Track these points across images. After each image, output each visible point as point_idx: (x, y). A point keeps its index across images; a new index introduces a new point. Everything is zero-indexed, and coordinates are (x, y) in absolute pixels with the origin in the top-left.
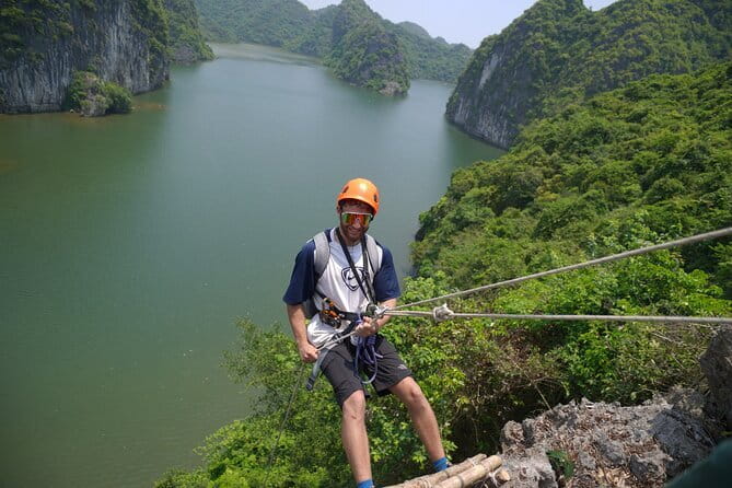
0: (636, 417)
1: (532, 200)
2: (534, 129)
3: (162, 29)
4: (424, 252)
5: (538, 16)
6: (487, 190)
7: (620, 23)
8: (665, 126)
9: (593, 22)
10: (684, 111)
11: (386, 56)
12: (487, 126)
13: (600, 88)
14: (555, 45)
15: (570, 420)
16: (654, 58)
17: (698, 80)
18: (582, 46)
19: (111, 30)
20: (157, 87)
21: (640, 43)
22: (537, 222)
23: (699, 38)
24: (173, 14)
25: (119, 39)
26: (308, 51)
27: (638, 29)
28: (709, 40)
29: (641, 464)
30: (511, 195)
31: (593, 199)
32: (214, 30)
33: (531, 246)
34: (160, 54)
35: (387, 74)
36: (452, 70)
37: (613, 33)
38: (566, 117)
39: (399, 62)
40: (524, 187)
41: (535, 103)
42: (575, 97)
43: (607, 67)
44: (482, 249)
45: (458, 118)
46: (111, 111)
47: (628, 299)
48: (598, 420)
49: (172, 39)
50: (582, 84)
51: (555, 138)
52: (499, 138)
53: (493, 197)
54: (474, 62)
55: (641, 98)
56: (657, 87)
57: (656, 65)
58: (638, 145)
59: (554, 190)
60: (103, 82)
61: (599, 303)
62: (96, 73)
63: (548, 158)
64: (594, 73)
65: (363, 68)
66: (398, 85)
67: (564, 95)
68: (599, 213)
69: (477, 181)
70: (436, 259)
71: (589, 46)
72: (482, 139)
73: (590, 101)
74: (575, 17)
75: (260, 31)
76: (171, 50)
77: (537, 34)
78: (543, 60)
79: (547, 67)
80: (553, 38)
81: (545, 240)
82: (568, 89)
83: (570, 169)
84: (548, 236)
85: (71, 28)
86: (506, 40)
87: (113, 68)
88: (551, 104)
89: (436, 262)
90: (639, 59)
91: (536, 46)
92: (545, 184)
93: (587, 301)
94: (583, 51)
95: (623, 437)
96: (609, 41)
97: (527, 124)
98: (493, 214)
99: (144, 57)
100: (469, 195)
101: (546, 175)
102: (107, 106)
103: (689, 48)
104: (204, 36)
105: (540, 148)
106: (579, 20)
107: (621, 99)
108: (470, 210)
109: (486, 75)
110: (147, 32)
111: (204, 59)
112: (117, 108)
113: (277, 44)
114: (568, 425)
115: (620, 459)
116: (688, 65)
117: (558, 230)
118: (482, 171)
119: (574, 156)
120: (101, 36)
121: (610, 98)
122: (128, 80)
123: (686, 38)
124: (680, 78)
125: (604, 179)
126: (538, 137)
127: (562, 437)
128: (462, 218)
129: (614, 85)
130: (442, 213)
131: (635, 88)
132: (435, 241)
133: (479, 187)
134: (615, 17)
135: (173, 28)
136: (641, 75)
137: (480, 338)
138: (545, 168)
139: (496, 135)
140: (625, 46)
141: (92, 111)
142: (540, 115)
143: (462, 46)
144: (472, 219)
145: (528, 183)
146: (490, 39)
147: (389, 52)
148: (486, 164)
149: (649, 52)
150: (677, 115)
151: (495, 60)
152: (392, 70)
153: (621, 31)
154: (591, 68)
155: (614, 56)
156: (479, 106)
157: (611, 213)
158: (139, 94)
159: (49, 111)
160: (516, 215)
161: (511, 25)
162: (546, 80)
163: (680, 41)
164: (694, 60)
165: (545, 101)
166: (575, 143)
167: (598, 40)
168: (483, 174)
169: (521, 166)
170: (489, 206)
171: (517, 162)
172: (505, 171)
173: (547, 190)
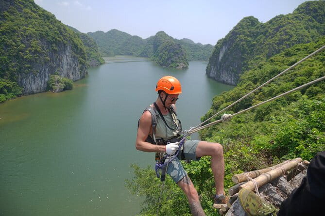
1: (251, 105)
2: (246, 75)
3: (84, 54)
4: (205, 135)
5: (240, 28)
7: (276, 27)
8: (307, 65)
9: (264, 28)
10: (314, 58)
11: (177, 53)
12: (225, 77)
13: (273, 54)
14: (249, 39)
16: (294, 38)
17: (317, 45)
18: (261, 38)
19: (64, 58)
20: (83, 77)
21: (286, 33)
22: (255, 114)
23: (313, 28)
24: (88, 48)
25: (67, 60)
26: (144, 55)
27: (284, 28)
28: (317, 28)
30: (241, 104)
31: (279, 101)
32: (105, 52)
33: (255, 125)
34: (83, 64)
35: (178, 60)
36: (206, 55)
37: (274, 31)
38: (260, 67)
39: (183, 55)
40: (246, 100)
41: (245, 64)
42: (262, 59)
43: (274, 45)
44: (232, 129)
45: (212, 75)
46: (65, 89)
49: (88, 58)
50: (264, 53)
51: (257, 77)
52: (231, 81)
53: (233, 106)
54: (215, 51)
55: (292, 55)
56: (299, 50)
57: (295, 41)
58: (295, 75)
59: (260, 100)
60: (62, 78)
62: (59, 75)
63: (255, 86)
64: (269, 48)
65: (168, 59)
66: (184, 65)
67: (257, 59)
68: (283, 106)
69: (224, 100)
71: (264, 37)
72: (224, 82)
73: (269, 60)
74: (256, 27)
75: (123, 50)
76: (88, 62)
77: (241, 36)
78: (245, 46)
79: (247, 48)
80: (248, 36)
81: (261, 122)
82: (258, 56)
83: (266, 89)
84: (262, 119)
85: (49, 59)
86: (227, 40)
87: (65, 72)
88: (252, 63)
90: (288, 40)
91: (241, 40)
92: (256, 97)
94: (262, 40)
96: (273, 34)
97: (243, 73)
99: (77, 66)
100: (222, 106)
101: (256, 93)
102: (63, 87)
103: (309, 32)
104: (101, 55)
105: (251, 82)
106: (258, 28)
107: (283, 57)
109: (221, 55)
110: (78, 56)
111: (101, 64)
112: (67, 88)
113: (131, 54)
116: (311, 39)
117: (266, 117)
120: (60, 60)
121: (279, 57)
122: (71, 76)
123: (307, 28)
124: (308, 44)
125: (283, 91)
126: (249, 77)
129: (278, 52)
131: (289, 51)
132: (209, 129)
133: (226, 103)
134: (273, 24)
135: (88, 53)
136: (290, 46)
139: (230, 80)
140: (280, 35)
141: (57, 90)
142: (248, 69)
143: (208, 45)
145: (248, 98)
146: (220, 40)
147: (178, 51)
148: (227, 92)
149: (291, 36)
150: (311, 60)
151: (224, 49)
152: (181, 58)
153: (277, 30)
154: (267, 46)
155: (276, 40)
156: (220, 69)
157: (289, 106)
158: (76, 81)
159: (41, 92)
160: (245, 113)
161: (229, 34)
162: (248, 54)
163: (305, 30)
164: (312, 37)
165: (249, 62)
166: (267, 78)
167: (268, 34)
168: (227, 97)
169: (243, 91)
170: (232, 110)
171: (241, 90)
172: (236, 94)
173: (257, 100)
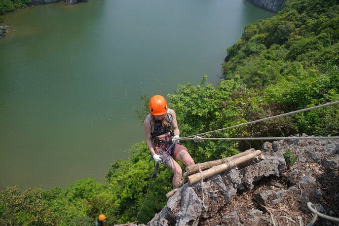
0: (329, 143)
1: (287, 40)
4: (229, 67)
6: (263, 35)
15: (296, 142)
22: (288, 52)
29: (329, 162)
30: (276, 37)
31: (322, 38)
33: (284, 64)
40: (283, 33)
44: (258, 66)
47: (335, 89)
48: (310, 143)
51: (305, 4)
52: (272, 6)
53: (266, 39)
59: (300, 34)
61: (318, 91)
63: (300, 16)
68: (324, 46)
69: (258, 31)
70: (235, 70)
72: (263, 7)
81: (292, 61)
83: (311, 22)
84: (294, 59)
89: (235, 72)
92: (295, 31)
93: (312, 90)
95: (321, 151)
98: (265, 48)
100: (253, 38)
101: (297, 26)
105: (295, 11)
108: (253, 46)
114: (294, 144)
115: (318, 159)
117: (300, 56)
118: (261, 25)
119: (315, 15)
125: (331, 26)
126: (295, 4)
127: (291, 148)
128: (249, 50)
130: (239, 47)
132: (235, 61)
137: (255, 106)
138: (296, 22)
139: (271, 4)
141: (71, 2)
144: (254, 50)
145: (286, 31)
148: (264, 21)
157: (332, 46)
159: (53, 2)
160: (277, 48)
166: (318, 5)
168: (262, 27)
169: (283, 22)
170: (264, 43)
171: (281, 19)
172: (274, 24)
173: (296, 34)
